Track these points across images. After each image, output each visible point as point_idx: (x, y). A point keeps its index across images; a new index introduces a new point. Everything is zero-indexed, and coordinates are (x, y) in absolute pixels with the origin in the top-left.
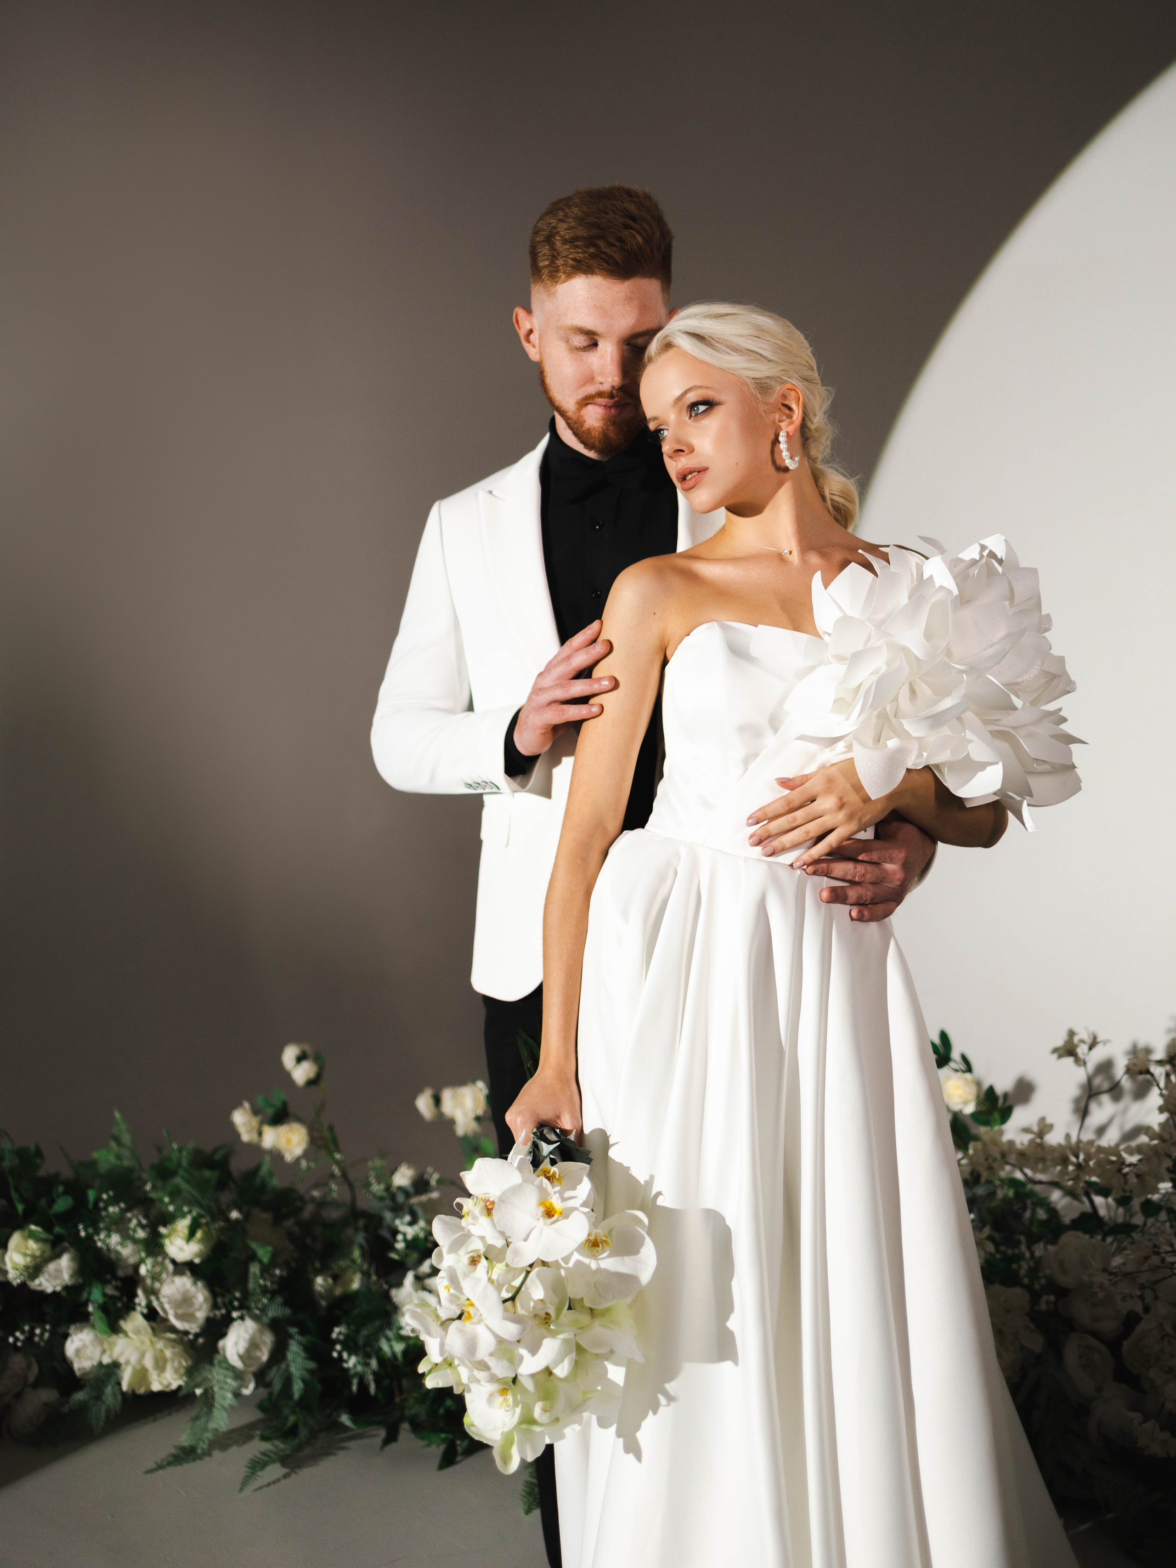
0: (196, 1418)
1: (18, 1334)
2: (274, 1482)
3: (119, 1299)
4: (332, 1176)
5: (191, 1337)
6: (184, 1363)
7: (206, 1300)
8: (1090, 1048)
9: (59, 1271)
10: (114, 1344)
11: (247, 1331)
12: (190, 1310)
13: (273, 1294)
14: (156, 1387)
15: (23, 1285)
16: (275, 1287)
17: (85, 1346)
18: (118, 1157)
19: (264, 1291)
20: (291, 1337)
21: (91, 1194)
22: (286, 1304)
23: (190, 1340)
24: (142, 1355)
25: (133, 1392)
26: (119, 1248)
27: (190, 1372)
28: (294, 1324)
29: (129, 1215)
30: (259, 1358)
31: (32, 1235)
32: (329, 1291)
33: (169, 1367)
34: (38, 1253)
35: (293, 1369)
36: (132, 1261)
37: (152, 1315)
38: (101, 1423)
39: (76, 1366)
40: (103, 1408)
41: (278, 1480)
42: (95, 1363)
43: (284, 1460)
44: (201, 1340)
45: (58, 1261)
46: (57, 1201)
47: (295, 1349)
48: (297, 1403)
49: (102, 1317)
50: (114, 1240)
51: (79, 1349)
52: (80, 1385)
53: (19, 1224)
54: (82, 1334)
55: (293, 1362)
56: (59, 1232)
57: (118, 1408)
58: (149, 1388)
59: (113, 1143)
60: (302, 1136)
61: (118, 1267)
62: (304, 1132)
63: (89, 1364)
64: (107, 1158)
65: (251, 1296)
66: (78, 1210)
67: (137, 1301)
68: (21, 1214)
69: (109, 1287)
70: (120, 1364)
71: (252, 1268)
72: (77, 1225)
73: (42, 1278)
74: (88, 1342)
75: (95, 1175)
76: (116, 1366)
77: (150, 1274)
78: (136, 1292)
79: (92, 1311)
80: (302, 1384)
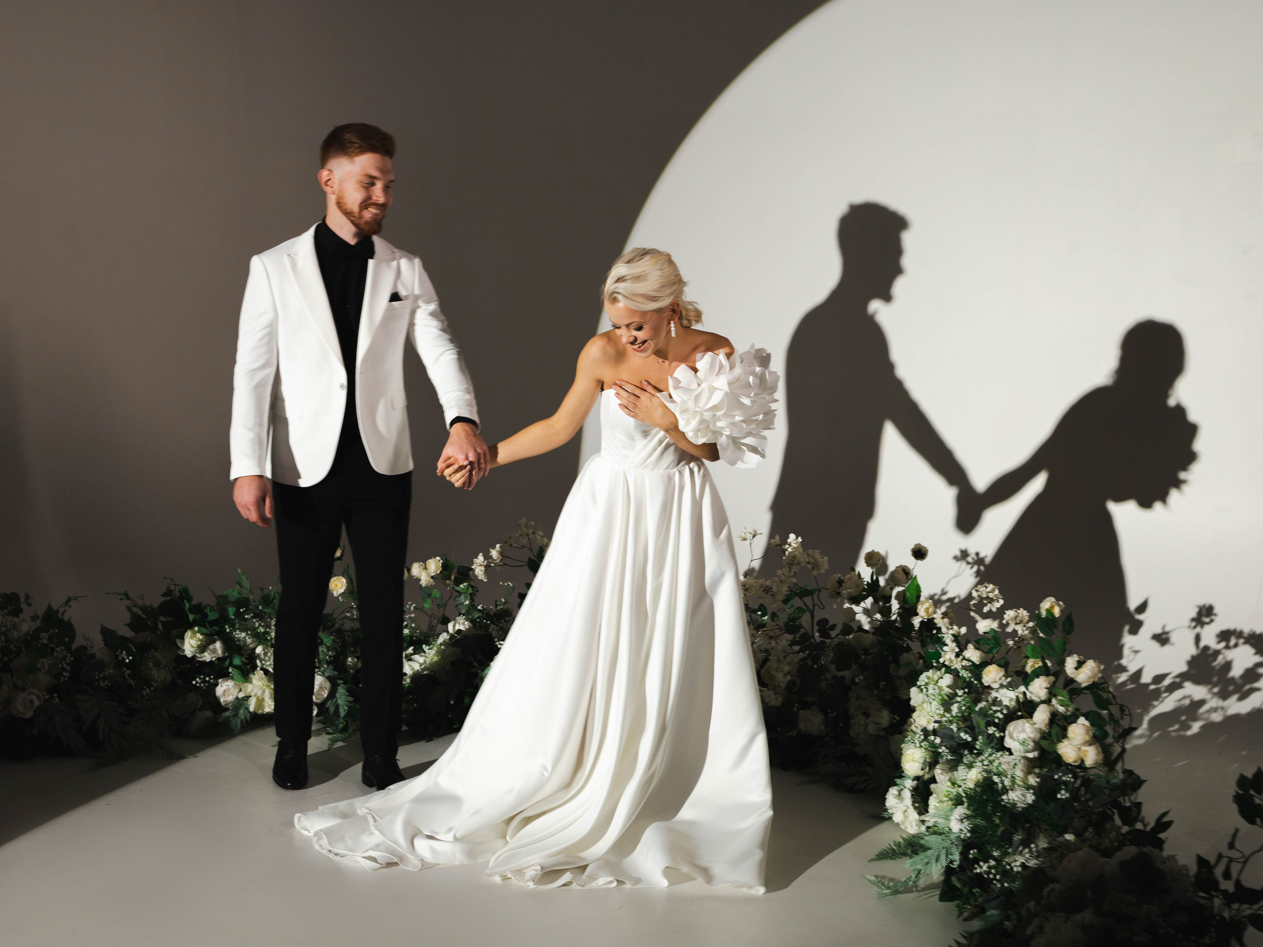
1: (198, 679)
3: (248, 664)
4: (352, 608)
8: (753, 537)
9: (215, 650)
10: (247, 687)
13: (328, 663)
14: (267, 710)
15: (194, 657)
16: (332, 659)
17: (229, 689)
18: (240, 593)
19: (326, 662)
20: (339, 685)
21: (231, 611)
22: (334, 669)
24: (264, 692)
25: (255, 712)
26: (245, 639)
28: (339, 679)
29: (254, 620)
30: (322, 695)
31: (197, 632)
32: (355, 664)
34: (203, 640)
35: (339, 702)
36: (251, 646)
37: (266, 672)
38: (238, 728)
39: (222, 700)
40: (239, 720)
42: (234, 697)
45: (214, 644)
46: (209, 614)
47: (341, 690)
48: (345, 716)
49: (239, 674)
50: (243, 635)
51: (225, 691)
52: (226, 709)
53: (190, 626)
54: (226, 683)
55: (340, 698)
56: (215, 630)
57: (249, 720)
58: (263, 710)
59: (237, 586)
60: (343, 582)
61: (246, 648)
62: (344, 580)
63: (230, 698)
64: (233, 594)
65: (322, 662)
66: (224, 619)
67: (257, 666)
68: (191, 621)
69: (243, 657)
70: (250, 696)
71: (321, 649)
72: (224, 626)
73: (206, 654)
74: (230, 687)
75: (228, 603)
76: (246, 698)
77: (263, 652)
78: (256, 661)
79: (232, 670)
80: (346, 708)
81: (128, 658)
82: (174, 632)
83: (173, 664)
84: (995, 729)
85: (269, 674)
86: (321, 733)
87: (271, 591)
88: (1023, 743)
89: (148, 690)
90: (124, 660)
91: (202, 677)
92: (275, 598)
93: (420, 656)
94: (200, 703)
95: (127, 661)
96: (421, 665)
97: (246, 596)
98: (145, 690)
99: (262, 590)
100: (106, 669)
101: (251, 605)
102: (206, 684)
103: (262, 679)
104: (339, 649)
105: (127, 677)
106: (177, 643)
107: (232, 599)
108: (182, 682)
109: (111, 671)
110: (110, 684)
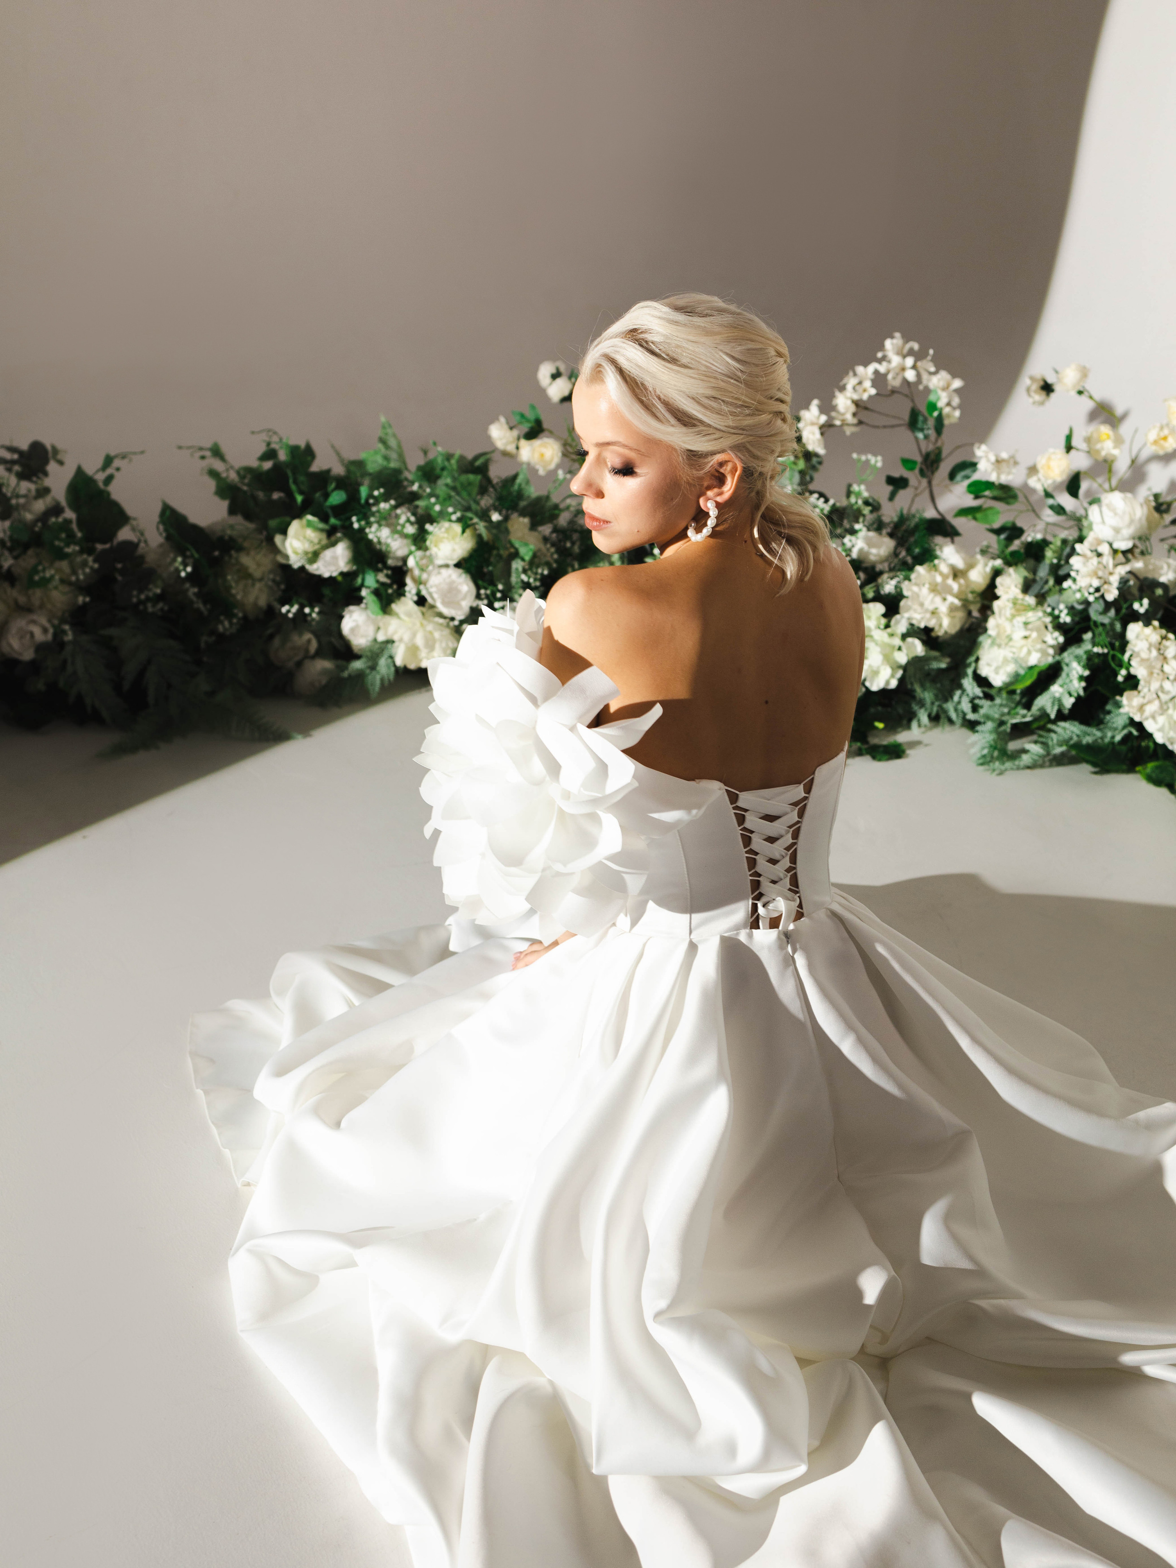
3: (390, 586)
5: (456, 622)
7: (471, 589)
9: (335, 558)
10: (388, 624)
12: (456, 600)
15: (303, 569)
17: (361, 624)
18: (386, 458)
19: (524, 586)
21: (364, 491)
23: (454, 625)
24: (414, 635)
25: (404, 666)
26: (389, 541)
29: (398, 511)
31: (309, 524)
33: (437, 646)
34: (316, 541)
36: (401, 553)
37: (421, 601)
38: (377, 690)
39: (352, 642)
40: (378, 677)
42: (370, 639)
45: (334, 548)
46: (332, 493)
49: (375, 600)
50: (385, 533)
51: (355, 627)
52: (356, 657)
53: (298, 514)
54: (358, 614)
56: (336, 523)
57: (393, 677)
58: (418, 664)
59: (380, 446)
60: (557, 447)
61: (389, 558)
63: (364, 640)
64: (374, 458)
66: (351, 504)
67: (407, 589)
68: (300, 505)
69: (383, 573)
70: (394, 641)
71: (512, 566)
72: (351, 517)
73: (320, 564)
74: (363, 621)
75: (365, 474)
76: (388, 644)
77: (417, 566)
78: (406, 581)
79: (367, 595)
81: (185, 570)
82: (273, 523)
87: (439, 455)
89: (227, 622)
90: (178, 571)
94: (314, 646)
95: (184, 574)
97: (396, 465)
98: (222, 622)
99: (423, 453)
101: (402, 482)
103: (412, 610)
105: (190, 598)
106: (274, 544)
107: (370, 469)
109: (159, 590)
110: (166, 608)
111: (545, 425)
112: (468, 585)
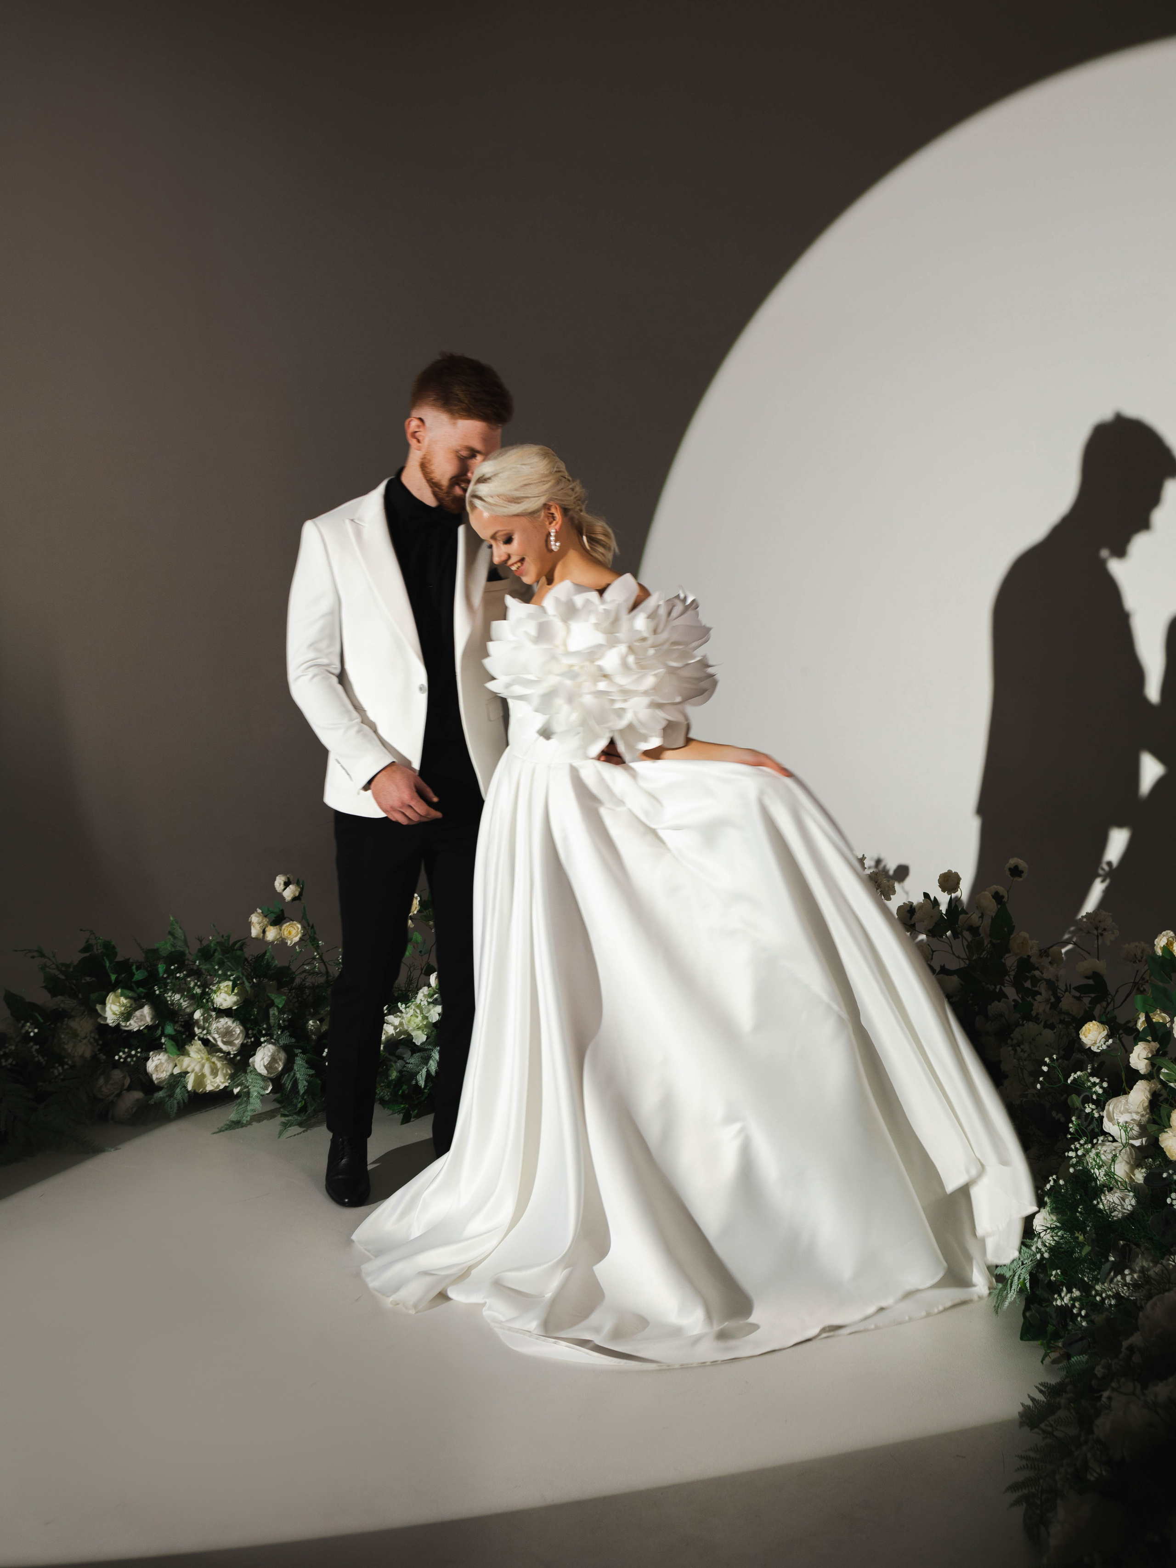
0: (240, 1104)
1: (121, 1054)
2: (298, 1134)
3: (184, 1033)
4: (314, 958)
5: (232, 1056)
6: (229, 1072)
7: (241, 1031)
9: (143, 1016)
10: (183, 1060)
11: (269, 1051)
12: (232, 1039)
13: (283, 1029)
14: (209, 1088)
15: (118, 1025)
16: (286, 1023)
17: (161, 1063)
18: (173, 946)
19: (280, 1027)
20: (296, 1055)
21: (161, 968)
22: (290, 1036)
23: (230, 1058)
24: (203, 1066)
25: (195, 1091)
26: (180, 1002)
27: (232, 1077)
28: (298, 1048)
29: (189, 979)
30: (276, 1068)
31: (122, 995)
32: (318, 1029)
33: (219, 1073)
34: (127, 1005)
35: (298, 1076)
36: (188, 1010)
37: (206, 1042)
38: (175, 1111)
39: (154, 1077)
40: (175, 1102)
41: (301, 1133)
42: (168, 1074)
43: (300, 1124)
44: (238, 1058)
45: (141, 1010)
46: (136, 973)
47: (300, 1062)
48: (304, 1094)
49: (172, 1045)
50: (177, 996)
51: (156, 1066)
52: (159, 1088)
53: (113, 989)
54: (158, 1057)
55: (298, 1071)
56: (142, 992)
57: (186, 1101)
58: (205, 1088)
59: (170, 937)
60: (298, 928)
61: (181, 1013)
62: (299, 926)
63: (164, 1075)
64: (165, 946)
65: (272, 1028)
66: (153, 978)
67: (195, 1035)
68: (113, 981)
69: (177, 1025)
70: (188, 1073)
71: (271, 1012)
72: (153, 986)
73: (132, 1022)
74: (163, 1061)
75: (158, 958)
76: (183, 1075)
77: (202, 1017)
78: (194, 1029)
79: (165, 1041)
80: (305, 1083)
81: (33, 1031)
82: (94, 996)
83: (93, 1035)
84: (1094, 1107)
85: (210, 1044)
86: (277, 1115)
87: (211, 942)
88: (1125, 1127)
89: (60, 1068)
90: (28, 1033)
91: (126, 1050)
92: (215, 950)
93: (395, 1017)
94: (127, 1082)
95: (32, 1034)
96: (396, 1028)
97: (182, 949)
98: (57, 1068)
99: (201, 941)
100: (7, 1045)
101: (188, 960)
102: (134, 1059)
103: (200, 1051)
104: (296, 1011)
105: (34, 1053)
106: (96, 1010)
107: (164, 953)
108: (104, 1057)
109: (13, 1048)
110: (15, 1062)
111: (286, 915)
112: (239, 1028)
